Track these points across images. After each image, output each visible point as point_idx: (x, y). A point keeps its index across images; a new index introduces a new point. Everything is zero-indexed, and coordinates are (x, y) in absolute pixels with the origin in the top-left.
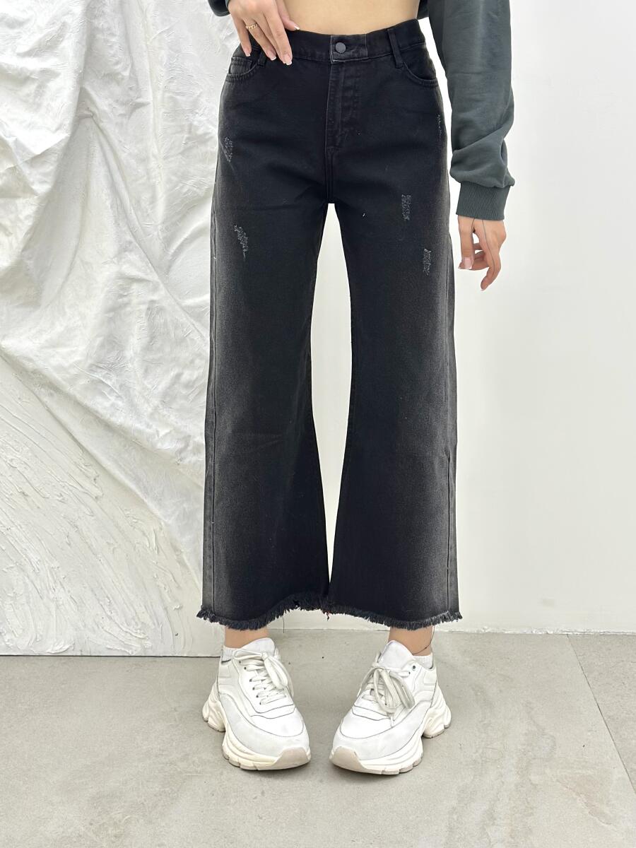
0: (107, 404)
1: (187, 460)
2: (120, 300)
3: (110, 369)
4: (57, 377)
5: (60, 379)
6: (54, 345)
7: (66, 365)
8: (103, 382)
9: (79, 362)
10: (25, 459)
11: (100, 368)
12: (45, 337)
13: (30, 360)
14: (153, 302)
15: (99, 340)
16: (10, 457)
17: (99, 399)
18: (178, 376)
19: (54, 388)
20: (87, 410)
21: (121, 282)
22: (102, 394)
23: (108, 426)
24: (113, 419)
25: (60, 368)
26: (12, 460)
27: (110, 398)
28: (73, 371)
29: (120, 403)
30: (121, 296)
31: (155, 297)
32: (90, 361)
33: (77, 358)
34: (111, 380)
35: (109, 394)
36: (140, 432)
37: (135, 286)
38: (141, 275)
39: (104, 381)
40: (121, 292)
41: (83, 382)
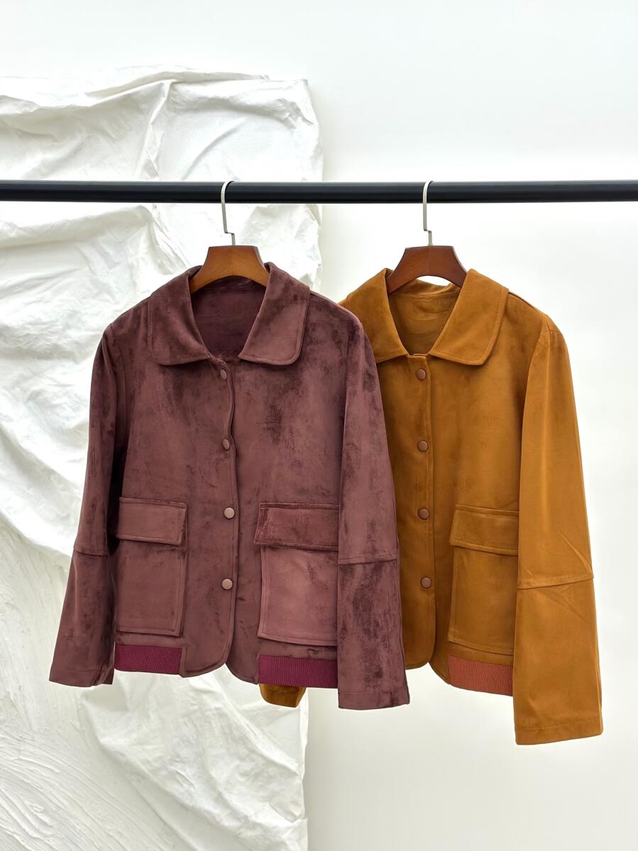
0: (182, 790)
1: (244, 834)
2: (191, 708)
3: (184, 763)
4: (144, 768)
5: (146, 771)
6: (141, 743)
7: (150, 759)
8: (179, 773)
9: (160, 758)
10: (121, 830)
11: (177, 762)
12: (134, 736)
13: (123, 755)
14: (217, 709)
15: (176, 740)
16: (109, 828)
17: (176, 786)
18: (238, 767)
19: (140, 775)
20: (167, 794)
21: (192, 694)
22: (178, 782)
23: (184, 807)
24: (187, 802)
25: (147, 762)
26: (110, 830)
27: (184, 785)
28: (156, 765)
29: (192, 789)
30: (193, 705)
31: (218, 705)
32: (169, 757)
33: (159, 754)
34: (185, 770)
35: (183, 782)
36: (209, 813)
37: (205, 697)
38: (208, 688)
39: (179, 771)
40: (192, 702)
41: (164, 773)
